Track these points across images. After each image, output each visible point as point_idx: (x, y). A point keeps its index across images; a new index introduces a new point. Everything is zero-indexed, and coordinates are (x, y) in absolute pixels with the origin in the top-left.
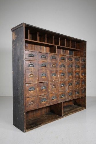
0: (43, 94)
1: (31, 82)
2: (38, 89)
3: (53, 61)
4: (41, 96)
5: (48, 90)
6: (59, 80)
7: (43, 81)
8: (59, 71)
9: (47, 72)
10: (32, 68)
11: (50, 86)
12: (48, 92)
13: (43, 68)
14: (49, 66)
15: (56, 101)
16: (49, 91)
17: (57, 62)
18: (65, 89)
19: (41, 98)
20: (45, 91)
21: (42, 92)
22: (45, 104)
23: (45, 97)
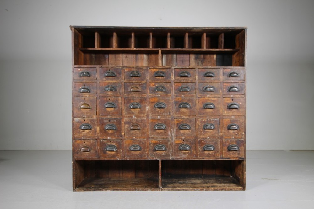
0: (109, 138)
1: (85, 116)
2: (98, 128)
3: (134, 81)
4: (105, 141)
5: (120, 133)
6: (148, 116)
7: (109, 116)
8: (148, 100)
9: (117, 101)
10: (87, 95)
11: (127, 125)
12: (121, 136)
13: (110, 93)
14: (122, 91)
15: (141, 155)
16: (123, 134)
17: (143, 82)
18: (168, 135)
19: (104, 144)
20: (114, 133)
21: (108, 135)
22: (114, 156)
23: (114, 144)
